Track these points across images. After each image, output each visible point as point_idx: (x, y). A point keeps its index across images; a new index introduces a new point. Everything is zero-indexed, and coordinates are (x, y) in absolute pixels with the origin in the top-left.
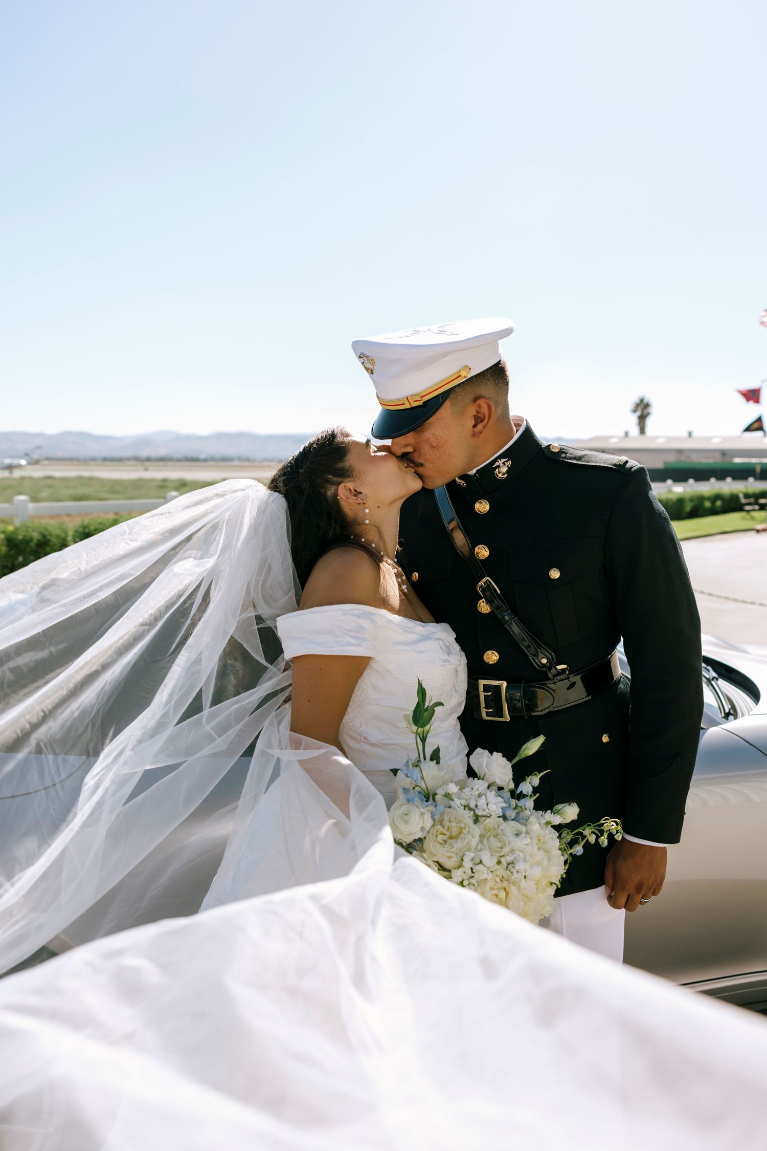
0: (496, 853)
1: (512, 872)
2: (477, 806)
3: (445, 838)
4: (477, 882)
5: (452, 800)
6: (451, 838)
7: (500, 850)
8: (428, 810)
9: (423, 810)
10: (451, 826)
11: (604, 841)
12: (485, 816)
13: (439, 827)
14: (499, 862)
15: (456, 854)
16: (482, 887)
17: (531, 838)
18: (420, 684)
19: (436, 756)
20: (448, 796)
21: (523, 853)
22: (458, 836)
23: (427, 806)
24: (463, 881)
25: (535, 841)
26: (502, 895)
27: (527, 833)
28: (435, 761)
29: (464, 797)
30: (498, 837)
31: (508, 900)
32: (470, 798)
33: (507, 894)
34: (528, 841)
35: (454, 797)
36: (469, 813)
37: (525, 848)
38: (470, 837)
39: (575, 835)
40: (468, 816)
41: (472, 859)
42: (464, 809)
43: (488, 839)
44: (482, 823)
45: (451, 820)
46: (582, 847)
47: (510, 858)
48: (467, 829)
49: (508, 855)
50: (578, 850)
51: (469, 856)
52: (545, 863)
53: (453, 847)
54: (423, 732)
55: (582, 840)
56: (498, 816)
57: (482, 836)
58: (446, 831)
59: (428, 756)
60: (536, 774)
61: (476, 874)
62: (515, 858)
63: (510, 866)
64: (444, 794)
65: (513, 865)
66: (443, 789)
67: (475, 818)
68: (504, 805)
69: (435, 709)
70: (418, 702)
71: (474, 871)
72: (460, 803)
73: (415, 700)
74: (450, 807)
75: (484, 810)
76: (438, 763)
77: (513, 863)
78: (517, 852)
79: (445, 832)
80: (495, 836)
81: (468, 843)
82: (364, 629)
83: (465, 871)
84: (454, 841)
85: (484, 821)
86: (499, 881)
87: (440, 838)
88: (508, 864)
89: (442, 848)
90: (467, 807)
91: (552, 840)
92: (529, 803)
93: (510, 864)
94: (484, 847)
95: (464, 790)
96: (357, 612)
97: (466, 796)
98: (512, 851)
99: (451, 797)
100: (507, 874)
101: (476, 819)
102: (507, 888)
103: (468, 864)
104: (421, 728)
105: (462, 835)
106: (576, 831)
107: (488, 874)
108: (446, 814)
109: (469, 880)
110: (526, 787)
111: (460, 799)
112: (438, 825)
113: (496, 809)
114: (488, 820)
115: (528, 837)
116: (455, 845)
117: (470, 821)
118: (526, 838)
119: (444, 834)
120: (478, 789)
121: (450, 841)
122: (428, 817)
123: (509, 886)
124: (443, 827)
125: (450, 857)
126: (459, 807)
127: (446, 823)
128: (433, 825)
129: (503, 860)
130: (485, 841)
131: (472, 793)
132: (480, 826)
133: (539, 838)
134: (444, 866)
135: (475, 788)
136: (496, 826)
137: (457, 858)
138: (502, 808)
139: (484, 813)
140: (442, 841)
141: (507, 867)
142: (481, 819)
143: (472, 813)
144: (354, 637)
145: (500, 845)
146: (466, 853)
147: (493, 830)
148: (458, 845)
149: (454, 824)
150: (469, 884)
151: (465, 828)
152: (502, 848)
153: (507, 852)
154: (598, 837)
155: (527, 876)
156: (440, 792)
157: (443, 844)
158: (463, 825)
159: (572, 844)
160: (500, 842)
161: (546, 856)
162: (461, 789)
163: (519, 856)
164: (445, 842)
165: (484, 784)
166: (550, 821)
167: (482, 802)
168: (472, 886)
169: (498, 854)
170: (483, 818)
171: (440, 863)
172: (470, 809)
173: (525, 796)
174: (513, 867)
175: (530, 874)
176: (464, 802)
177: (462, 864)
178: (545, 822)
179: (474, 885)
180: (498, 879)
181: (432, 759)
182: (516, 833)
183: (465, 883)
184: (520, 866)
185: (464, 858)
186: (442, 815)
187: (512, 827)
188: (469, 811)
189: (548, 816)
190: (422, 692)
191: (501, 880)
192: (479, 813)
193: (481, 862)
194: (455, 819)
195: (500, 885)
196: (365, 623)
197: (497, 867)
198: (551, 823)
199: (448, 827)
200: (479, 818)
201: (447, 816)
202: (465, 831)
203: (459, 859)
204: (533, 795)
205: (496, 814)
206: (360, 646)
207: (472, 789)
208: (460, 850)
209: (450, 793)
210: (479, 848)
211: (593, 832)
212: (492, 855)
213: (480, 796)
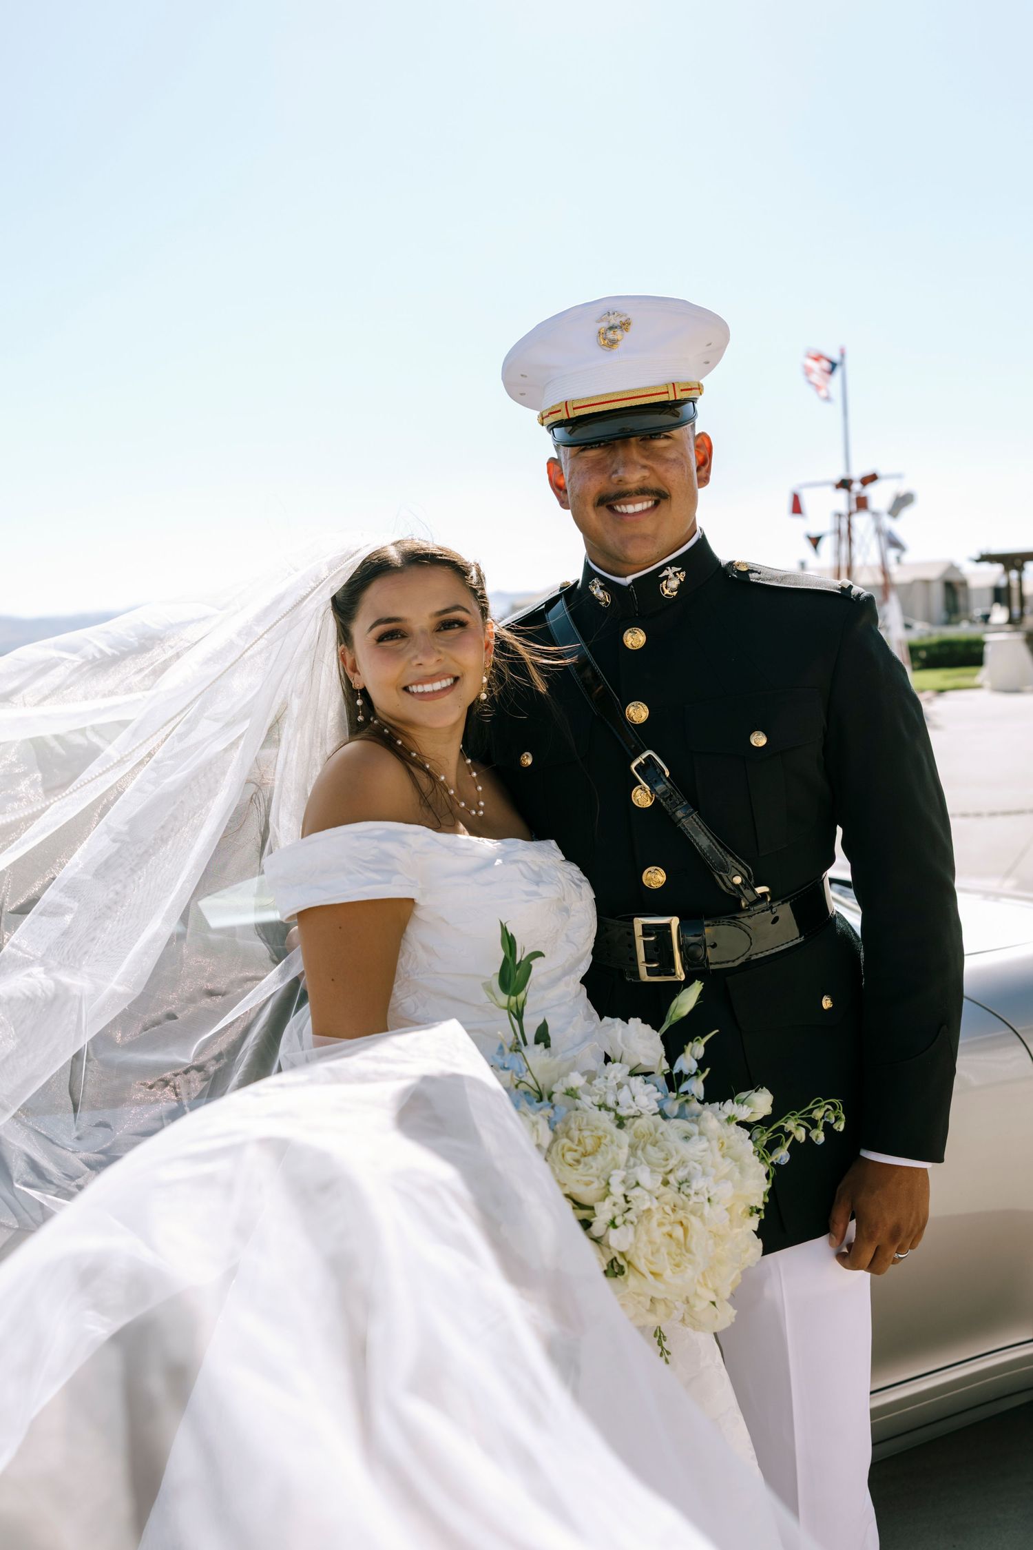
0: (659, 1167)
1: (688, 1196)
2: (618, 1104)
3: (577, 1156)
4: (637, 1217)
5: (579, 1099)
6: (584, 1155)
7: (664, 1163)
8: (542, 1116)
9: (534, 1118)
10: (583, 1136)
11: (819, 1137)
12: (634, 1117)
13: (565, 1141)
14: (666, 1183)
15: (598, 1178)
16: (645, 1222)
17: (708, 1140)
18: (504, 929)
19: (543, 1036)
20: (571, 1093)
21: (700, 1164)
22: (597, 1151)
23: (540, 1109)
24: (614, 1218)
25: (715, 1144)
26: (679, 1232)
27: (701, 1134)
28: (542, 1045)
29: (597, 1091)
30: (658, 1145)
31: (688, 1239)
32: (605, 1093)
33: (686, 1231)
34: (704, 1144)
35: (580, 1093)
36: (609, 1115)
37: (702, 1157)
38: (614, 1148)
39: (774, 1132)
40: (606, 1119)
41: (624, 1182)
42: (600, 1110)
43: (643, 1150)
44: (630, 1128)
45: (582, 1127)
46: (788, 1150)
47: (681, 1174)
48: (609, 1137)
49: (677, 1170)
50: (782, 1155)
51: (616, 1178)
52: (737, 1175)
53: (592, 1167)
54: (517, 1003)
55: (787, 1140)
56: (652, 1113)
57: (633, 1148)
58: (577, 1145)
59: (530, 1038)
60: (698, 1040)
61: (632, 1204)
62: (689, 1174)
63: (684, 1187)
64: (564, 1091)
65: (688, 1184)
66: (562, 1084)
67: (618, 1122)
68: (659, 1095)
69: (531, 963)
70: (505, 957)
71: (629, 1199)
72: (592, 1103)
73: (501, 955)
74: (577, 1109)
75: (630, 1107)
76: (547, 1046)
77: (687, 1181)
78: (692, 1164)
79: (575, 1147)
80: (654, 1144)
81: (613, 1159)
82: (392, 857)
83: (616, 1200)
84: (590, 1158)
85: (633, 1123)
86: (670, 1212)
87: (569, 1157)
88: (680, 1184)
89: (575, 1172)
90: (602, 1106)
91: (743, 1144)
92: (696, 1087)
93: (683, 1183)
94: (638, 1162)
95: (594, 1082)
96: (377, 833)
97: (599, 1090)
98: (683, 1162)
99: (576, 1093)
100: (682, 1199)
101: (621, 1123)
102: (684, 1222)
103: (617, 1190)
104: (514, 996)
105: (603, 1148)
106: (774, 1127)
107: (651, 1200)
108: (573, 1119)
109: (623, 1215)
110: (687, 1062)
111: (590, 1096)
112: (563, 1138)
113: (648, 1103)
114: (638, 1122)
115: (704, 1139)
116: (593, 1164)
117: (612, 1127)
118: (700, 1140)
119: (576, 1151)
120: (615, 1078)
121: (583, 1160)
122: (543, 1127)
123: (686, 1218)
124: (571, 1140)
125: (588, 1184)
126: (591, 1108)
127: (575, 1134)
128: (555, 1140)
129: (671, 1178)
130: (639, 1153)
131: (608, 1084)
132: (628, 1132)
133: (721, 1141)
134: (581, 1202)
135: (611, 1076)
136: (652, 1130)
137: (601, 1183)
138: (658, 1101)
139: (632, 1112)
140: (572, 1162)
141: (679, 1189)
142: (628, 1123)
143: (612, 1114)
144: (375, 871)
145: (662, 1155)
146: (613, 1172)
147: (649, 1136)
148: (597, 1163)
149: (586, 1133)
150: (624, 1222)
151: (606, 1137)
152: (667, 1160)
153: (676, 1166)
154: (808, 1132)
155: (712, 1199)
156: (559, 1089)
157: (574, 1165)
158: (601, 1133)
159: (771, 1146)
160: (663, 1151)
161: (736, 1165)
162: (589, 1082)
163: (695, 1168)
164: (578, 1161)
165: (622, 1068)
166: (734, 1116)
167: (624, 1095)
168: (629, 1225)
169: (662, 1170)
170: (631, 1120)
171: (575, 1198)
172: (608, 1109)
173: (688, 1077)
174: (688, 1186)
175: (715, 1194)
176: (597, 1100)
177: (609, 1190)
178: (726, 1117)
179: (632, 1223)
180: (668, 1209)
181: (537, 1042)
182: (684, 1135)
183: (618, 1221)
184: (698, 1184)
185: (611, 1181)
186: (566, 1123)
187: (678, 1128)
188: (607, 1112)
189: (730, 1107)
190: (509, 942)
191: (674, 1210)
192: (623, 1112)
193: (638, 1184)
194: (588, 1124)
195: (672, 1217)
196: (390, 847)
197: (663, 1189)
198: (736, 1119)
199: (579, 1140)
200: (625, 1121)
201: (575, 1123)
202: (606, 1141)
203: (604, 1183)
204: (699, 1072)
205: (650, 1111)
206: (389, 882)
207: (607, 1078)
208: (602, 1170)
209: (574, 1087)
210: (631, 1163)
211: (799, 1125)
212: (653, 1171)
213: (620, 1086)
